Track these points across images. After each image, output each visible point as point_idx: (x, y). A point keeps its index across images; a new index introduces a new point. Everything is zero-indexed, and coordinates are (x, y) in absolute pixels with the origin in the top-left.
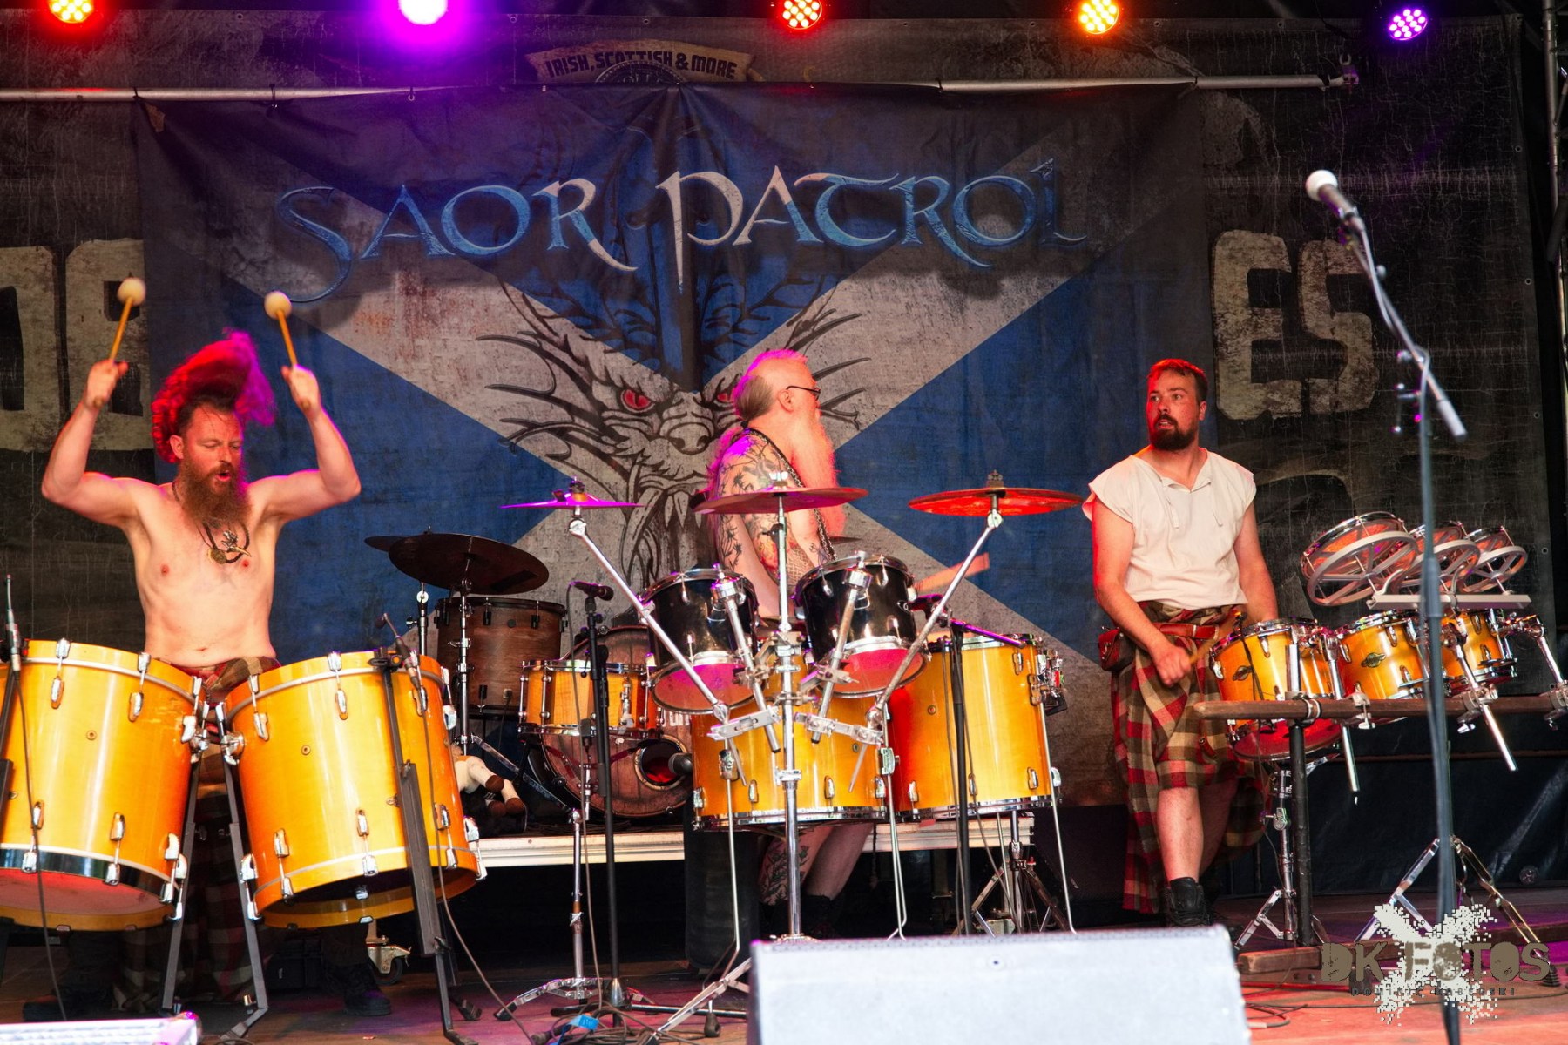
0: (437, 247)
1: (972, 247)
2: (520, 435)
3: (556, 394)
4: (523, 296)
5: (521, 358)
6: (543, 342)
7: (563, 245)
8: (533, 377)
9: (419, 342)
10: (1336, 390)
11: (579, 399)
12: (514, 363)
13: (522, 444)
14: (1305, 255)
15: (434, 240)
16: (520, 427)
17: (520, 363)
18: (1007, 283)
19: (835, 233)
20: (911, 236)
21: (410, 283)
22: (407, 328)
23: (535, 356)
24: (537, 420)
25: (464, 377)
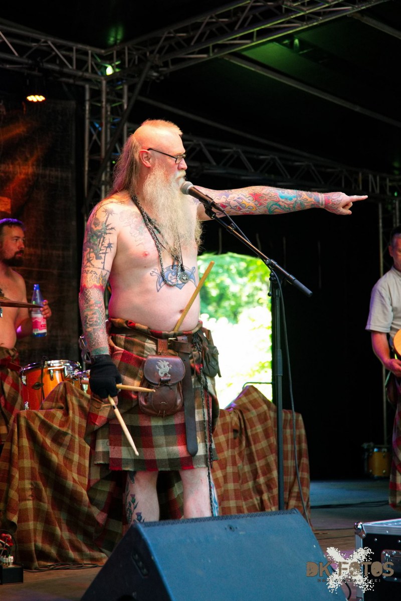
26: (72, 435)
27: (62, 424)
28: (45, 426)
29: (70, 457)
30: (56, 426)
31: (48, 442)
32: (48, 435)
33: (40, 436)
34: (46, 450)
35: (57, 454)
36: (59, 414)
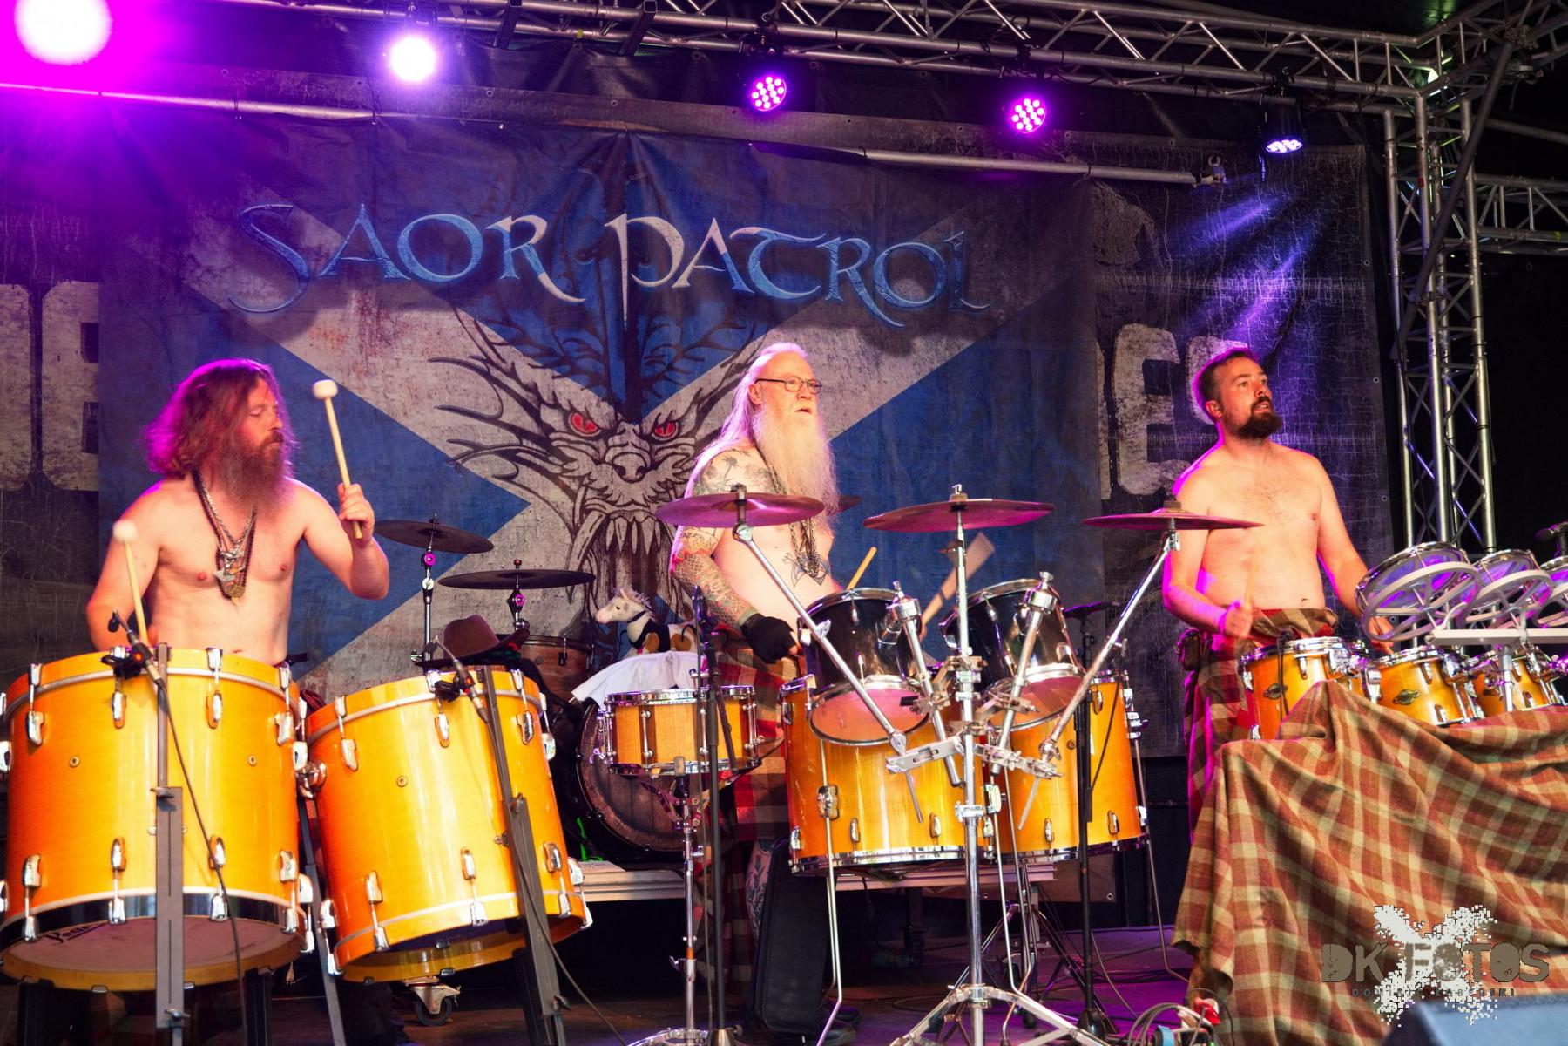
0: (392, 271)
1: (889, 307)
2: (466, 456)
3: (504, 419)
4: (475, 322)
5: (470, 381)
6: (491, 368)
7: (515, 275)
8: (480, 400)
9: (371, 359)
11: (527, 422)
12: (463, 386)
13: (468, 465)
15: (390, 265)
16: (465, 449)
17: (467, 386)
18: (918, 343)
19: (765, 286)
20: (834, 293)
21: (366, 304)
22: (361, 346)
23: (483, 380)
24: (484, 442)
25: (416, 397)
26: (1345, 792)
27: (1322, 769)
28: (1285, 773)
29: (1344, 837)
30: (1308, 772)
31: (1294, 805)
32: (1292, 792)
33: (1275, 794)
34: (1288, 822)
35: (1315, 832)
36: (1315, 748)
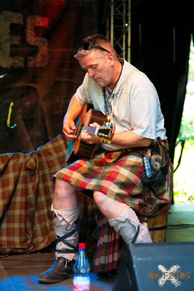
10: (35, 60)
14: (28, 20)
